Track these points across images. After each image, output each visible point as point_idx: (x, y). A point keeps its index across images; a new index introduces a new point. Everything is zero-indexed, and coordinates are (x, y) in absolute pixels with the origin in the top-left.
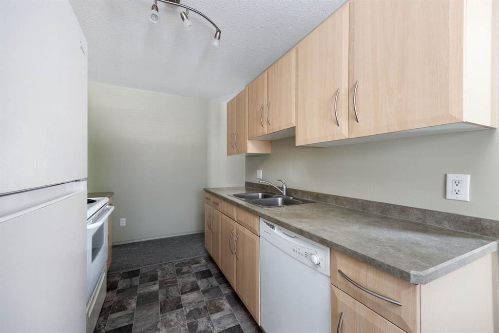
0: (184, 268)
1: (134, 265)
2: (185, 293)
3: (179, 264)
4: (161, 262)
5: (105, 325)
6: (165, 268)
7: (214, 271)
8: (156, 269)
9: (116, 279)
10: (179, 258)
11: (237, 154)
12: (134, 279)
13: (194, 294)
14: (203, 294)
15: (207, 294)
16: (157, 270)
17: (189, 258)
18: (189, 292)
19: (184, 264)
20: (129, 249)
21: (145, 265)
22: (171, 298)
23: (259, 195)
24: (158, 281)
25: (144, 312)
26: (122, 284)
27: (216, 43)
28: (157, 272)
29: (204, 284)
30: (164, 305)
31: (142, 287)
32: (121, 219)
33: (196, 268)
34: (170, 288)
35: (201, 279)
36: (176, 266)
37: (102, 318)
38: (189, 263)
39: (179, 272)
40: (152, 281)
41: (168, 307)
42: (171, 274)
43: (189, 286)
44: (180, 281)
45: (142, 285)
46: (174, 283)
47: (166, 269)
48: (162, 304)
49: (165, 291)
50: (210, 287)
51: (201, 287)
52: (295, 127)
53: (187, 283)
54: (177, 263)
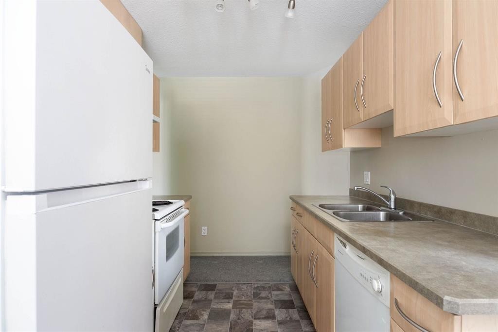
0: (263, 292)
1: (212, 279)
2: (259, 319)
3: (258, 287)
4: (239, 281)
5: (179, 328)
6: (243, 288)
7: (297, 303)
8: (233, 287)
9: (194, 289)
10: (260, 281)
11: (332, 149)
12: (210, 292)
13: (268, 322)
14: (278, 325)
15: (282, 326)
16: (233, 289)
17: (271, 283)
18: (263, 318)
19: (264, 288)
20: (209, 261)
21: (223, 281)
22: (242, 320)
23: (358, 207)
24: (232, 300)
25: (214, 326)
26: (198, 295)
27: (290, 14)
28: (233, 290)
29: (282, 314)
30: (234, 325)
31: (216, 303)
32: (203, 228)
33: (277, 295)
34: (244, 310)
35: (281, 308)
36: (254, 288)
37: (177, 321)
38: (271, 289)
39: (256, 296)
40: (227, 298)
41: (238, 328)
42: (247, 296)
43: (264, 312)
44: (256, 305)
45: (216, 301)
46: (249, 306)
47: (243, 290)
48: (233, 323)
49: (238, 312)
50: (288, 319)
51: (278, 316)
52: (393, 110)
53: (263, 309)
54: (256, 286)
